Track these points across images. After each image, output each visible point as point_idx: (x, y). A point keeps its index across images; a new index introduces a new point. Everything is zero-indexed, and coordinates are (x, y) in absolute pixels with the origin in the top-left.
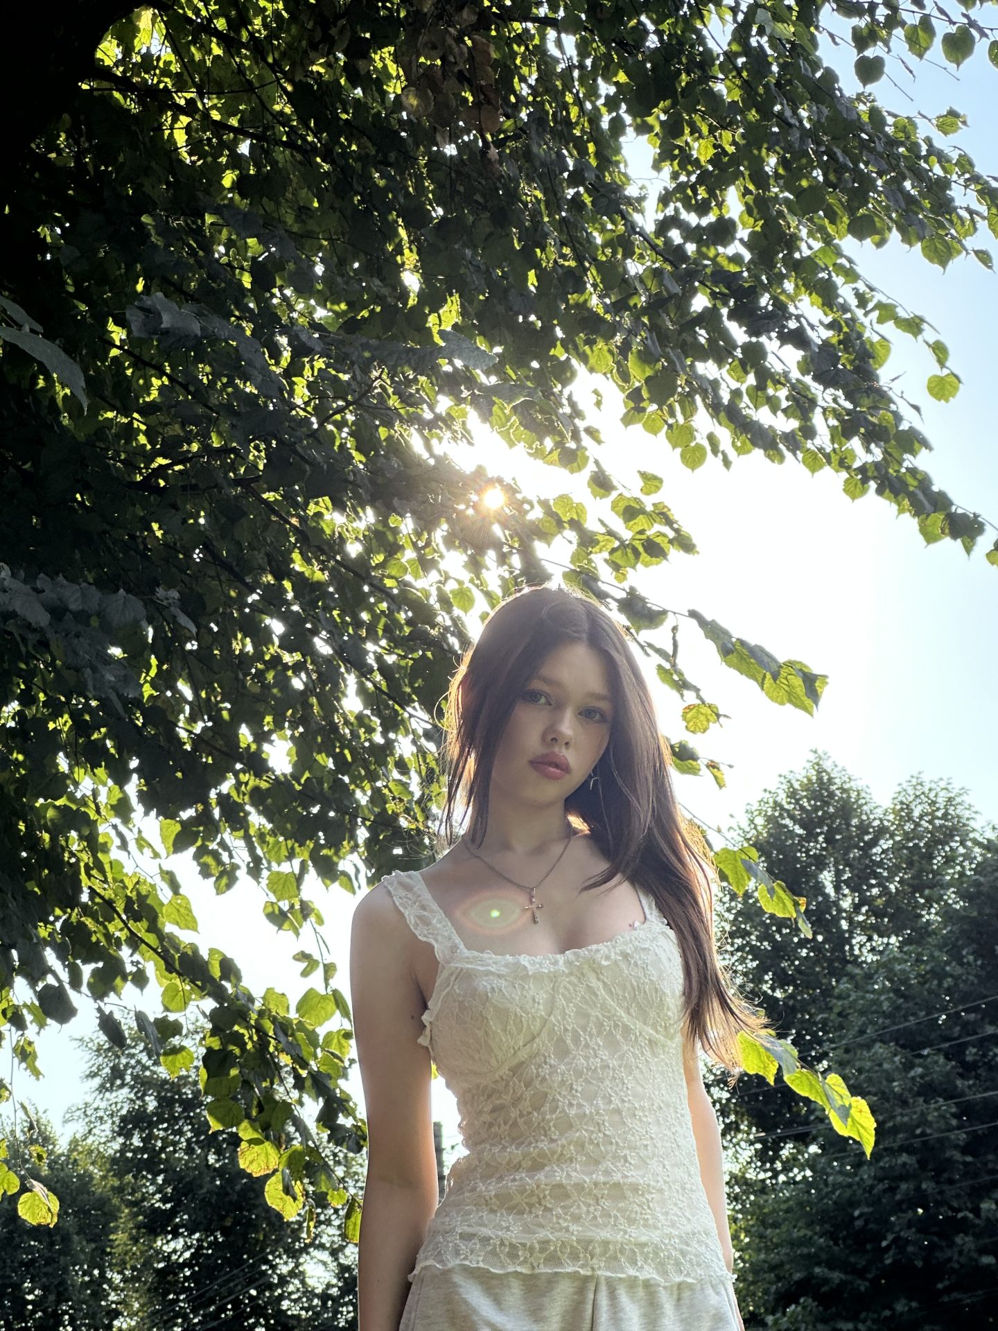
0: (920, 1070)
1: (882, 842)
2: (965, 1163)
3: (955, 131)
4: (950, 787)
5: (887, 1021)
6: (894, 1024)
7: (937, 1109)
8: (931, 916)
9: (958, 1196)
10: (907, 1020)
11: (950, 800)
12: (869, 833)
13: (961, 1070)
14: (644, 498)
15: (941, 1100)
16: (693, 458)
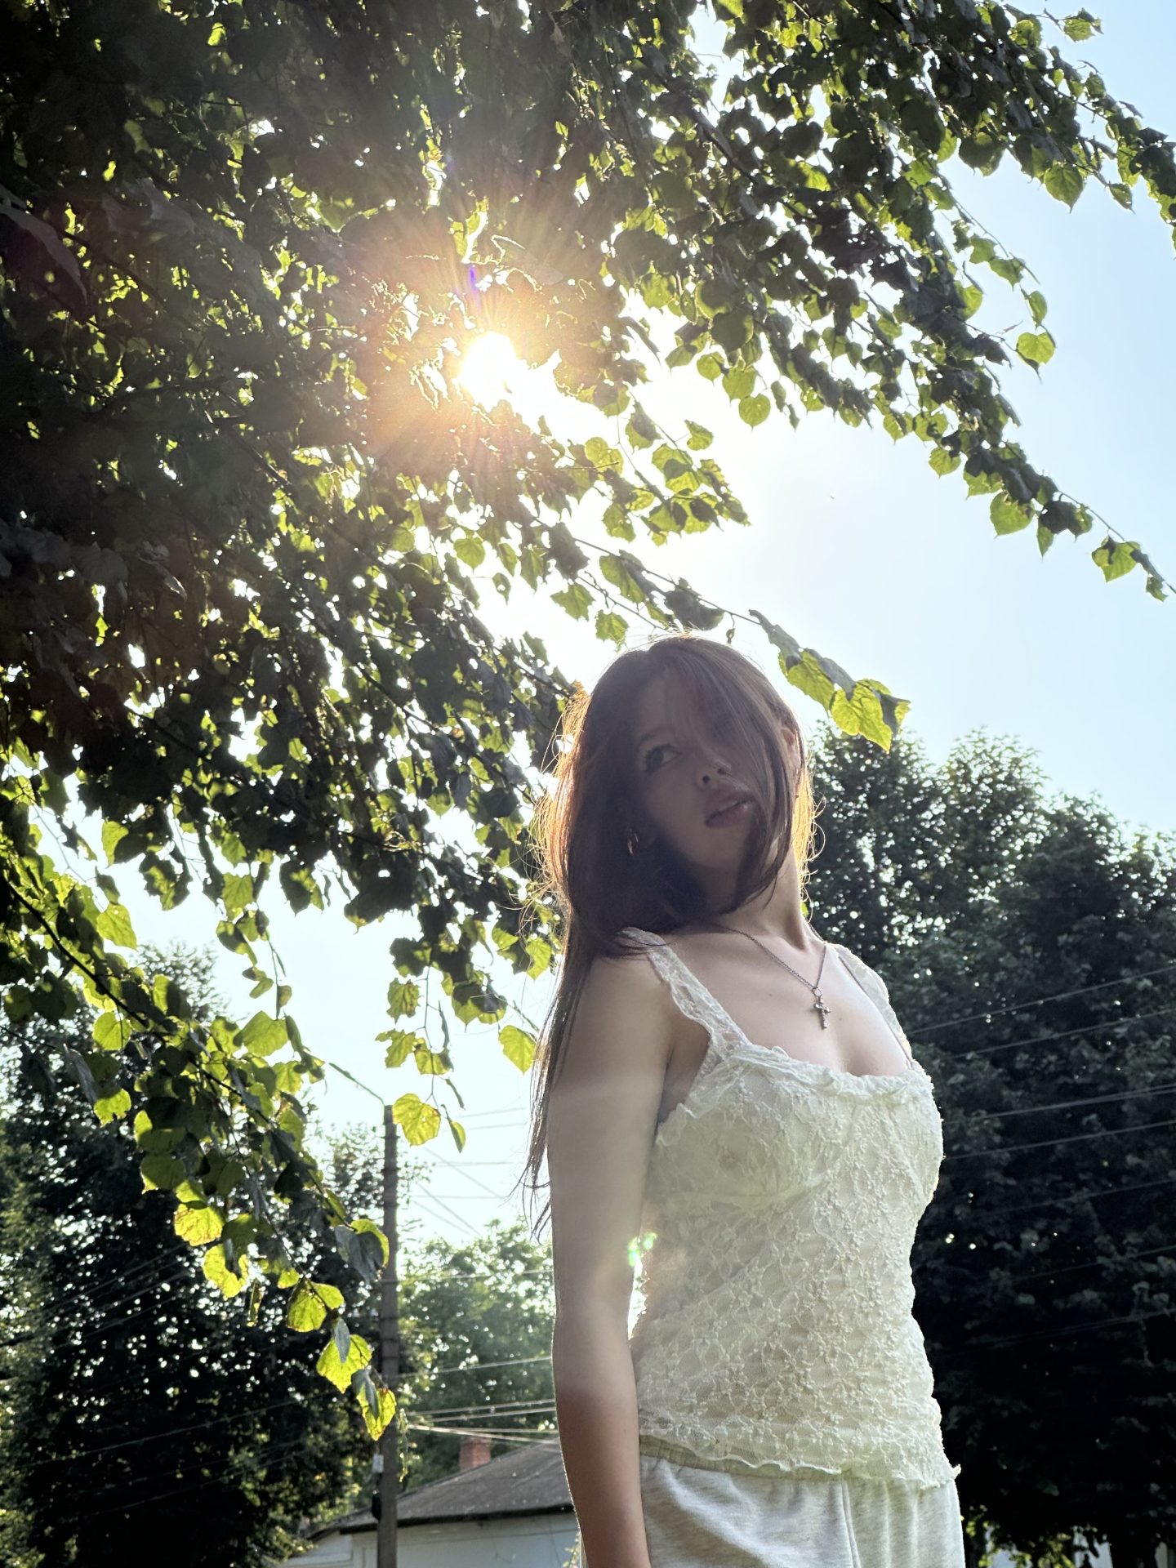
0: (961, 1077)
1: (933, 806)
2: (1006, 1187)
3: (1086, 37)
4: (1016, 746)
5: (928, 1018)
6: (935, 1021)
7: (978, 1123)
8: (985, 895)
9: (996, 1224)
10: (950, 1018)
11: (1016, 762)
12: (918, 795)
13: (1008, 1079)
14: (691, 453)
15: (983, 1113)
16: (753, 412)
